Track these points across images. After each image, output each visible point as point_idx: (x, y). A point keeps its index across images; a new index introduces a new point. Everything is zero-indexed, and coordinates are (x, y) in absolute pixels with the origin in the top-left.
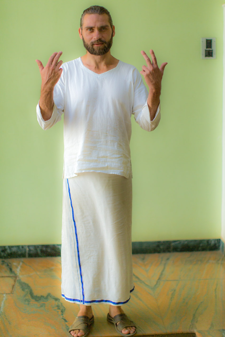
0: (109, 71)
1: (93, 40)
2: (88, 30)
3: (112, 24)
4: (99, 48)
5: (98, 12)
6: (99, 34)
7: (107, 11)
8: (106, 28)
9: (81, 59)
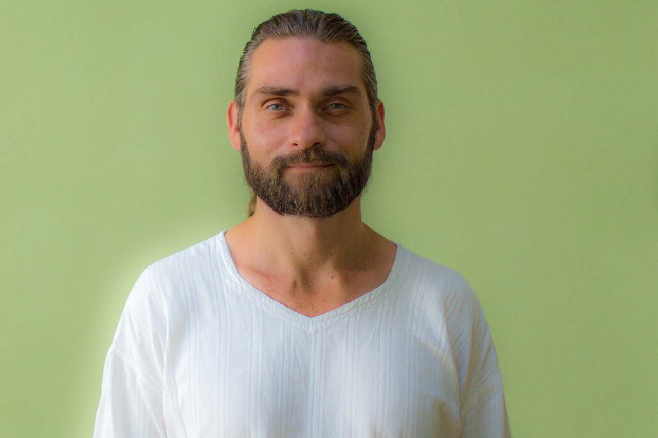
0: (356, 301)
1: (285, 150)
2: (268, 108)
3: (375, 92)
4: (311, 179)
5: (318, 32)
6: (316, 124)
7: (356, 34)
8: (347, 104)
9: (224, 240)
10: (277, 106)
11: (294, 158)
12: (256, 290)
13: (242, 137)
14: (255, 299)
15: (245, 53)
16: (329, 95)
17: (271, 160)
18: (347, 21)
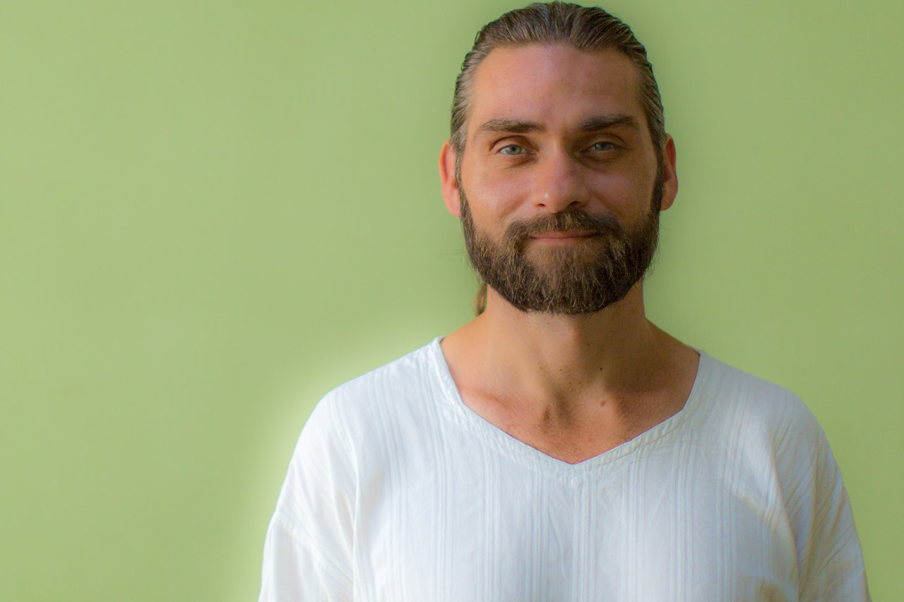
0: (639, 438)
1: (527, 213)
2: (499, 151)
3: (661, 123)
4: (568, 256)
5: (572, 36)
6: (572, 173)
7: (630, 37)
8: (618, 143)
9: (440, 350)
10: (513, 148)
11: (539, 224)
12: (489, 424)
13: (462, 197)
14: (488, 439)
15: (463, 70)
16: (591, 130)
17: (505, 229)
18: (616, 18)
